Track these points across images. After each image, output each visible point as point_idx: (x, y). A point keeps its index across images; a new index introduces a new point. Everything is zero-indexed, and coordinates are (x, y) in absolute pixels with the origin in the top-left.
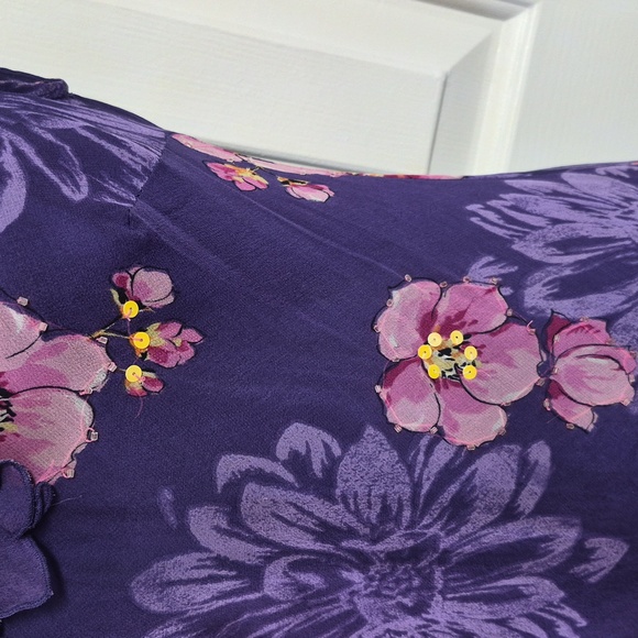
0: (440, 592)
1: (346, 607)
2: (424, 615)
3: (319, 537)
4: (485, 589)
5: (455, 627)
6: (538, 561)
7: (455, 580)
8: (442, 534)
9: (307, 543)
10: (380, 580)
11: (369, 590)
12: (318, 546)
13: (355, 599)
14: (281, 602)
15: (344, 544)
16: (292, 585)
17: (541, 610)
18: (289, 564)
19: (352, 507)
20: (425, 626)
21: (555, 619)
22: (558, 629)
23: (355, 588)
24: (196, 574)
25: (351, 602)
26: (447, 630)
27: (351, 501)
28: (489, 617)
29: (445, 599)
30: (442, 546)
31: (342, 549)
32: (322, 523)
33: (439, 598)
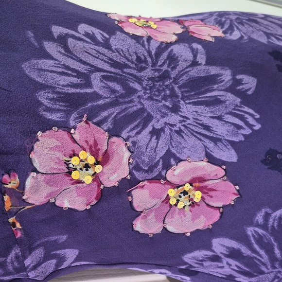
0: (182, 99)
1: (139, 106)
2: (180, 113)
3: (112, 66)
4: (202, 98)
5: (198, 121)
6: (220, 85)
7: (186, 92)
8: (170, 69)
9: (106, 67)
10: (150, 89)
11: (147, 95)
12: (113, 70)
13: (142, 101)
14: (105, 98)
15: (125, 70)
16: (107, 88)
17: (234, 109)
18: (102, 76)
19: (123, 55)
20: (183, 121)
21: (243, 114)
22: (247, 120)
23: (139, 94)
24: (55, 69)
25: (140, 102)
26: (195, 124)
27: (121, 52)
28: (212, 115)
29: (186, 103)
30: (172, 76)
31: (125, 73)
32: (111, 59)
33: (182, 102)
